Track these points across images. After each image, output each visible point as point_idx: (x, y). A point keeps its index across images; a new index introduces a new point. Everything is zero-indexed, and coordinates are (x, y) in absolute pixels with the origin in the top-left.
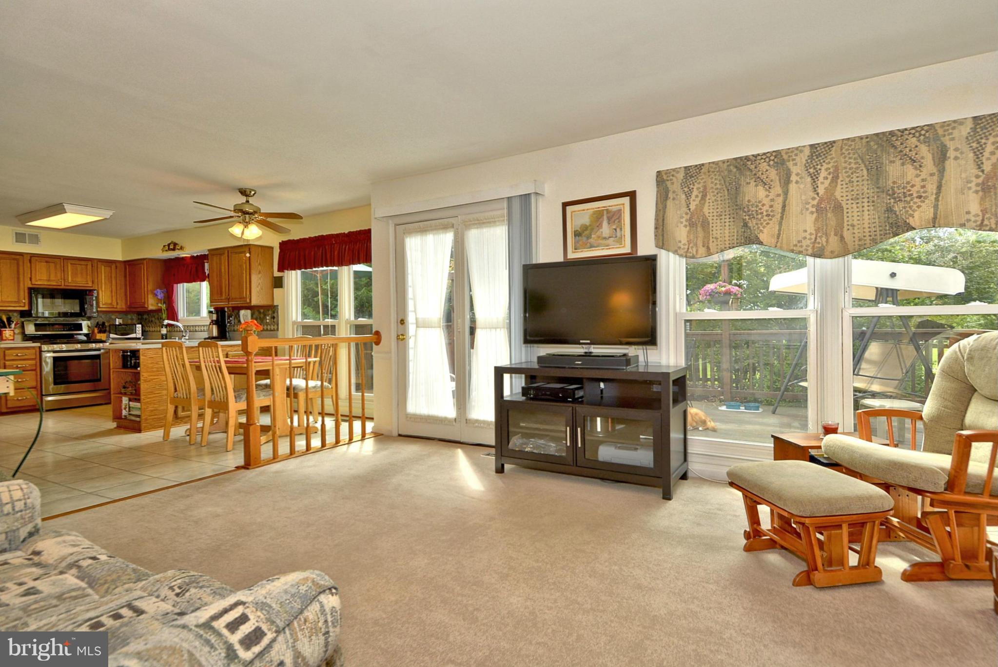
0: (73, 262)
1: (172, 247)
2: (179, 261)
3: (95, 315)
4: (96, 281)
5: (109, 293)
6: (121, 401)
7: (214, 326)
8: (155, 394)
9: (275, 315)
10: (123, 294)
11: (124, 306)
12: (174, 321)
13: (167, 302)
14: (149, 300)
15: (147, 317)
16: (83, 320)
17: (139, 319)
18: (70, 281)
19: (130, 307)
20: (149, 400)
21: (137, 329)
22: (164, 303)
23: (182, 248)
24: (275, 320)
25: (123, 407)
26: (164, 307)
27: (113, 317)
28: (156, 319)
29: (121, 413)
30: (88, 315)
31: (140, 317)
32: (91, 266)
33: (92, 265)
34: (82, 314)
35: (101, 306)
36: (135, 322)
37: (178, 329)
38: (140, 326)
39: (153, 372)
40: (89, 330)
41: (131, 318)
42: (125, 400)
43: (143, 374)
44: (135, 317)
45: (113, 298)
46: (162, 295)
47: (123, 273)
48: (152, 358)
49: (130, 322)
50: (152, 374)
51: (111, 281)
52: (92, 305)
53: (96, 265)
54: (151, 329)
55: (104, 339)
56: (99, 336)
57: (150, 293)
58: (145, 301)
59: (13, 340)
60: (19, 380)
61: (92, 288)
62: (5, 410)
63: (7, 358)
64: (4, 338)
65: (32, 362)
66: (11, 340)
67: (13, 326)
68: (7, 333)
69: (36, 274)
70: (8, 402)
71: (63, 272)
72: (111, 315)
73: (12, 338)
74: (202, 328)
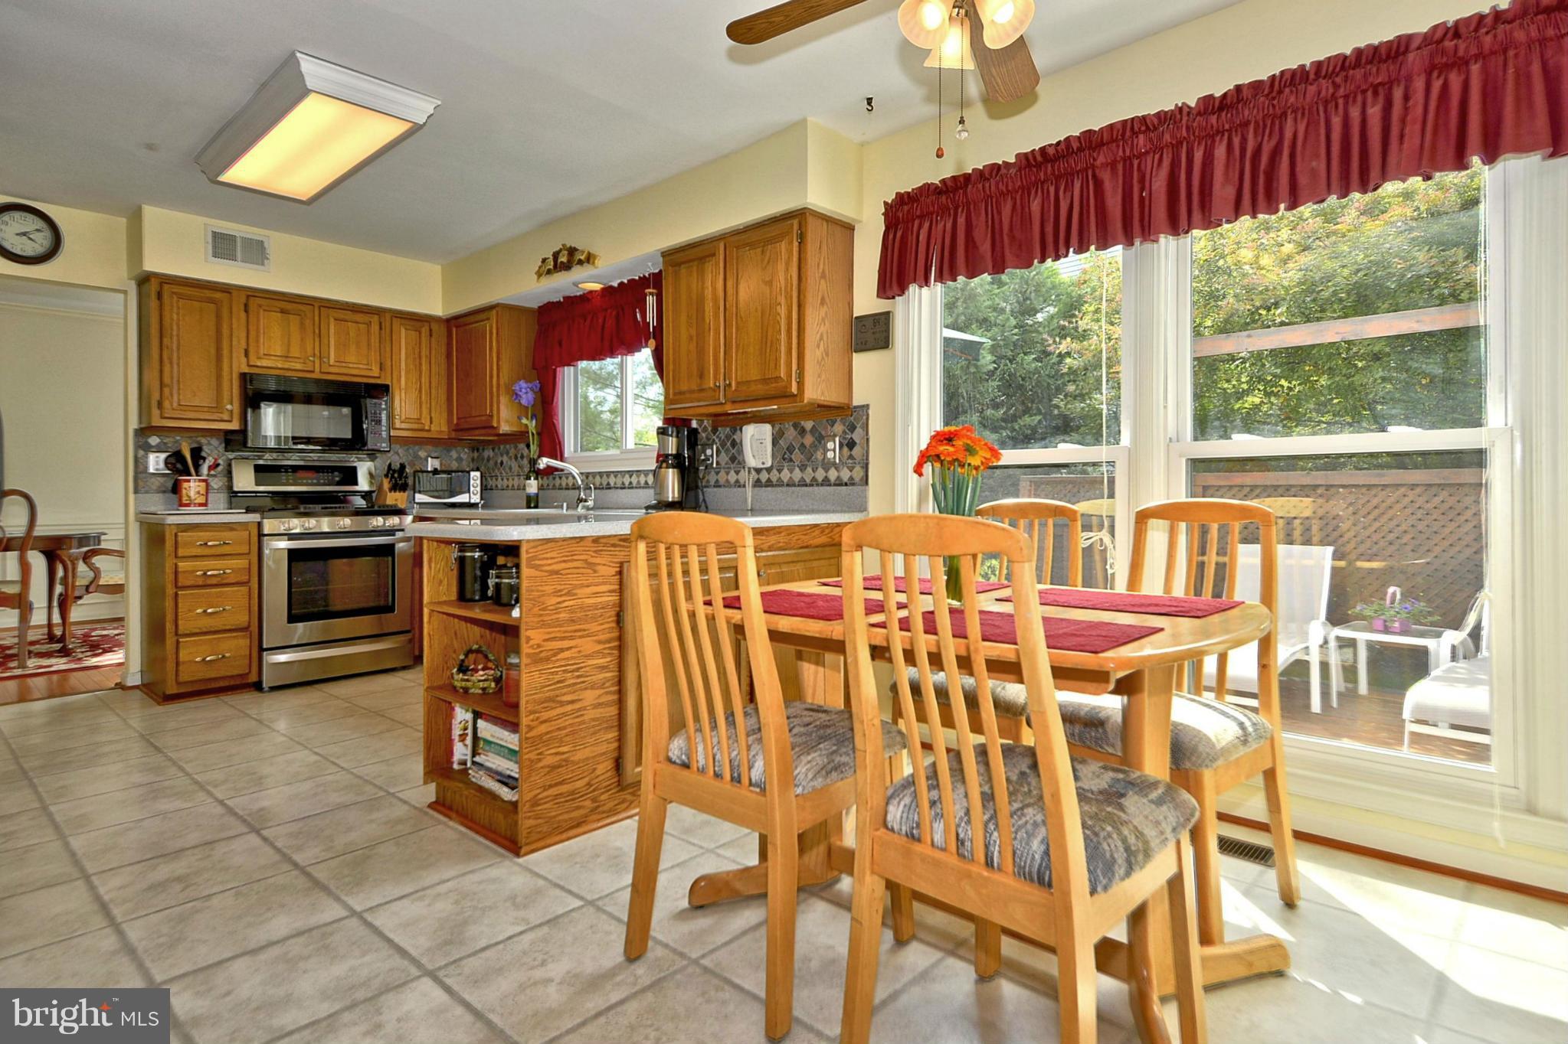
0: (341, 314)
1: (563, 259)
2: (574, 305)
3: (384, 446)
4: (389, 363)
5: (414, 395)
6: (450, 715)
7: (671, 470)
8: (562, 704)
9: (857, 436)
10: (443, 397)
11: (445, 428)
12: (556, 459)
13: (540, 416)
14: (502, 407)
15: (491, 454)
16: (360, 460)
17: (473, 460)
18: (332, 362)
19: (458, 429)
20: (543, 728)
21: (472, 482)
22: (534, 416)
23: (590, 259)
24: (857, 451)
25: (456, 732)
26: (532, 425)
27: (422, 454)
28: (510, 458)
29: (450, 753)
30: (370, 446)
31: (476, 454)
32: (377, 327)
33: (380, 324)
34: (357, 442)
35: (398, 425)
36: (465, 466)
37: (570, 481)
38: (478, 474)
39: (558, 624)
40: (371, 483)
41: (459, 456)
42: (462, 715)
43: (530, 633)
44: (465, 454)
45: (424, 406)
46: (531, 395)
47: (444, 350)
48: (557, 572)
49: (454, 465)
50: (556, 632)
51: (420, 364)
52: (379, 422)
53: (388, 324)
54: (500, 483)
55: (402, 506)
56: (394, 499)
57: (502, 390)
58: (491, 411)
59: (205, 505)
60: (209, 611)
61: (379, 381)
62: (172, 689)
63: (181, 553)
64: (185, 500)
65: (242, 563)
66: (201, 505)
67: (205, 469)
68: (192, 487)
69: (257, 341)
70: (181, 668)
71: (317, 340)
72: (417, 447)
73: (202, 500)
74: (634, 480)
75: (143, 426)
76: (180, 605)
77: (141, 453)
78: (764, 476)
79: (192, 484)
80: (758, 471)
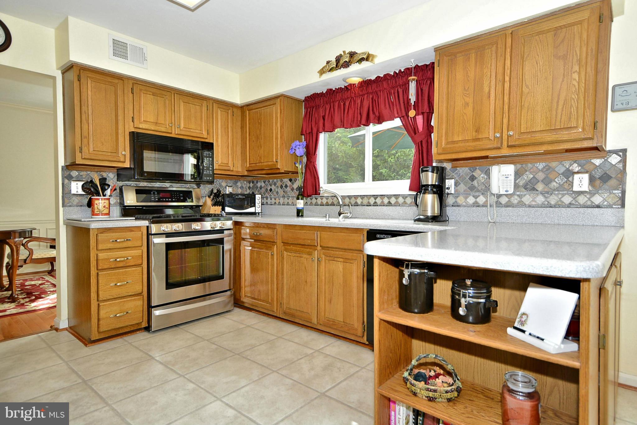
0: (186, 99)
1: (344, 60)
3: (211, 179)
4: (212, 130)
5: (225, 149)
9: (611, 172)
10: (239, 152)
11: (241, 169)
18: (181, 128)
19: (248, 170)
21: (256, 200)
23: (369, 58)
24: (612, 183)
26: (299, 167)
27: (224, 184)
28: (277, 187)
30: (204, 179)
32: (205, 108)
33: (207, 106)
35: (217, 167)
38: (260, 196)
41: (242, 185)
45: (230, 156)
47: (239, 124)
51: (228, 132)
52: (208, 165)
53: (211, 107)
59: (108, 214)
60: (118, 284)
61: (207, 141)
62: (94, 337)
63: (100, 247)
64: (96, 211)
65: (137, 252)
66: (106, 214)
67: (108, 192)
68: (100, 203)
69: (140, 112)
70: (101, 322)
71: (173, 114)
72: (221, 180)
73: (106, 211)
74: (379, 201)
75: (68, 164)
76: (100, 282)
77: (66, 181)
78: (504, 200)
79: (100, 201)
80: (499, 196)
